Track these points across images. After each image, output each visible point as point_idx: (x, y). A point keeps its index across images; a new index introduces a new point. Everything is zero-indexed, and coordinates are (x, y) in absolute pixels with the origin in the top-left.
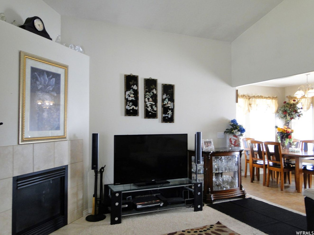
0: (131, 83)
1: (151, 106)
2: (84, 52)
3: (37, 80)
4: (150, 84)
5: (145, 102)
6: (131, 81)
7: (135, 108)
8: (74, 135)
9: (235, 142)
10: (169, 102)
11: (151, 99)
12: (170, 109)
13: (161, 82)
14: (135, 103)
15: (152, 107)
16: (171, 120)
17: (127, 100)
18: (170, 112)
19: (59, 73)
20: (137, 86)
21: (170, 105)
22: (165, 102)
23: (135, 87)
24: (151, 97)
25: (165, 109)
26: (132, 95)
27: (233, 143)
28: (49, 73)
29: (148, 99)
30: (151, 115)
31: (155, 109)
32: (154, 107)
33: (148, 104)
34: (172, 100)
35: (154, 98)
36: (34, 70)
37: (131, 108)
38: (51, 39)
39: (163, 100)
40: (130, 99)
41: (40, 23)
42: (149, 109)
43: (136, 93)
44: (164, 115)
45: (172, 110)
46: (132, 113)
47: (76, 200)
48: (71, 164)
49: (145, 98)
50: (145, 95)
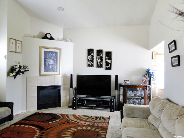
0: (90, 52)
3: (47, 55)
4: (100, 52)
5: (97, 60)
6: (90, 51)
7: (92, 63)
8: (65, 74)
9: (145, 81)
10: (109, 60)
11: (99, 59)
12: (109, 64)
13: (105, 50)
14: (92, 61)
15: (100, 63)
16: (110, 69)
17: (88, 60)
18: (109, 65)
19: (57, 51)
20: (93, 53)
21: (109, 61)
22: (107, 60)
23: (92, 54)
24: (100, 58)
25: (107, 64)
26: (91, 58)
27: (144, 82)
28: (52, 52)
29: (98, 59)
30: (99, 66)
31: (102, 64)
32: (101, 63)
33: (98, 61)
35: (101, 58)
36: (45, 52)
37: (90, 63)
38: (54, 40)
39: (106, 59)
41: (49, 35)
42: (99, 63)
43: (92, 56)
44: (106, 66)
45: (111, 64)
46: (91, 65)
47: (65, 98)
48: (63, 85)
49: (97, 58)
50: (97, 57)
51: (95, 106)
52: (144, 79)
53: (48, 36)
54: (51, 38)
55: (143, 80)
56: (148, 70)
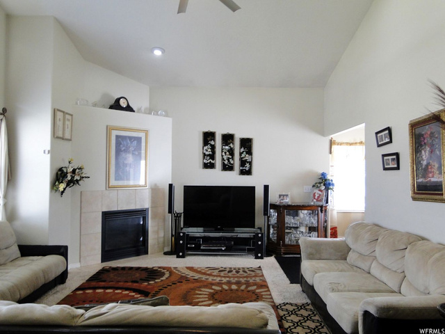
0: (209, 139)
1: (228, 159)
2: (167, 116)
3: (121, 144)
4: (228, 138)
5: (222, 156)
6: (208, 137)
7: (212, 161)
8: (156, 185)
9: (318, 197)
10: (247, 155)
11: (228, 153)
12: (248, 162)
13: (239, 136)
14: (212, 156)
15: (229, 161)
16: (249, 172)
17: (204, 155)
18: (248, 165)
19: (140, 136)
20: (214, 140)
21: (248, 158)
22: (243, 156)
23: (212, 143)
24: (228, 151)
25: (243, 163)
26: (210, 150)
27: (316, 197)
28: (131, 138)
29: (225, 153)
30: (227, 167)
31: (232, 162)
32: (231, 160)
33: (225, 157)
34: (250, 152)
35: (231, 152)
36: (117, 137)
37: (209, 161)
38: (134, 111)
39: (241, 154)
40: (207, 153)
41: (125, 101)
42: (226, 162)
43: (213, 148)
44: (241, 168)
45: (250, 163)
46: (209, 166)
47: (156, 236)
48: (152, 207)
49: (222, 152)
50: (222, 149)
51: (223, 249)
52: (317, 191)
53: (123, 103)
54: (129, 109)
55: (314, 195)
56: (323, 174)
